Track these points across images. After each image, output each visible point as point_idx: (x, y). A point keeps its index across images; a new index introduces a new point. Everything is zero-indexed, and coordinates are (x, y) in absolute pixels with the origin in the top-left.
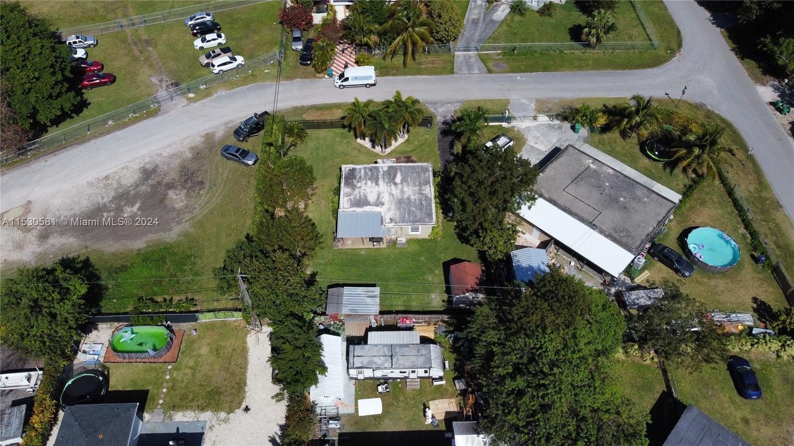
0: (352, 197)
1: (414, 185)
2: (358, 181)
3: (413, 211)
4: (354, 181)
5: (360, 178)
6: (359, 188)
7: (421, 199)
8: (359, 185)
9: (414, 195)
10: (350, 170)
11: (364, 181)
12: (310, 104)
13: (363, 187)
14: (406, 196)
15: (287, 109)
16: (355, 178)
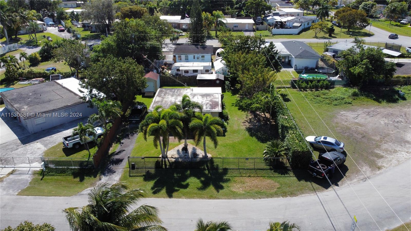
0: (212, 97)
1: (166, 101)
2: (208, 103)
3: (171, 92)
4: (211, 103)
5: (206, 105)
6: (208, 101)
7: (164, 96)
8: (207, 102)
9: (168, 98)
10: (215, 109)
11: (204, 103)
12: (276, 199)
13: (204, 101)
14: (174, 97)
15: (303, 193)
16: (210, 104)
